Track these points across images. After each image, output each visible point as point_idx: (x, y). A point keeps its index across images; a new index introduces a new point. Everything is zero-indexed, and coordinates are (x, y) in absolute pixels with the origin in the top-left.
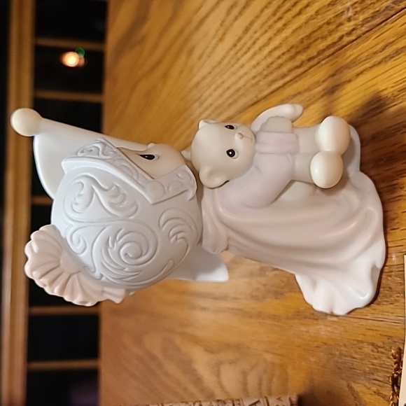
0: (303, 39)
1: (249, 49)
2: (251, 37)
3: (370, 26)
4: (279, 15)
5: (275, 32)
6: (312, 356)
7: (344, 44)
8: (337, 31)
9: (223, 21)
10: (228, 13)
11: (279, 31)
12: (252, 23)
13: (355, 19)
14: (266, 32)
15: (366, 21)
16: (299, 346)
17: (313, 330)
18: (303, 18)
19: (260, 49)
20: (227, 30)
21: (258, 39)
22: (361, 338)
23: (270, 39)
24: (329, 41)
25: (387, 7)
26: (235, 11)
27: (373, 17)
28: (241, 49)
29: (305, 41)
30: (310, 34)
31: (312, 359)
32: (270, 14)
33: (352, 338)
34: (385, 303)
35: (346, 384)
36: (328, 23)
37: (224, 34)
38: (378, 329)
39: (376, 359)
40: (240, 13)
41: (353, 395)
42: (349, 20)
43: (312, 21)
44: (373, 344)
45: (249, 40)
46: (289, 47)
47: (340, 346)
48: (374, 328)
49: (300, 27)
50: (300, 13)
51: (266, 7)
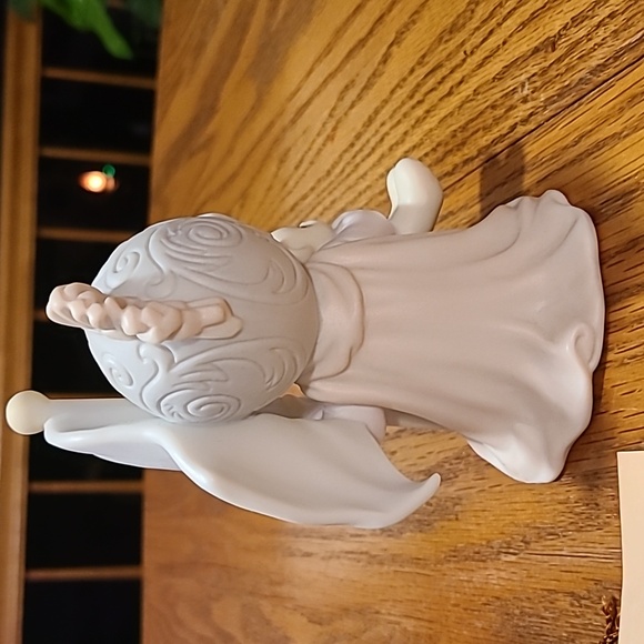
0: (455, 131)
1: (373, 149)
2: (377, 131)
3: (557, 109)
4: (418, 97)
5: (413, 122)
6: (478, 620)
7: (518, 136)
8: (507, 118)
9: (334, 109)
10: (341, 98)
11: (419, 121)
12: (377, 112)
13: (533, 99)
14: (399, 122)
15: (550, 101)
16: (456, 605)
17: (477, 577)
18: (455, 100)
19: (391, 149)
20: (338, 122)
21: (387, 134)
22: (553, 585)
23: (406, 133)
24: (495, 133)
25: (581, 79)
26: (352, 95)
27: (560, 96)
28: (361, 150)
29: (459, 135)
30: (467, 124)
31: (479, 625)
32: (405, 95)
33: (538, 586)
34: (589, 529)
36: (493, 107)
37: (335, 129)
38: (580, 569)
39: (577, 617)
40: (359, 97)
42: (525, 100)
43: (468, 105)
44: (572, 594)
45: (374, 135)
46: (434, 145)
47: (522, 601)
48: (573, 569)
49: (451, 114)
50: (450, 93)
51: (399, 86)
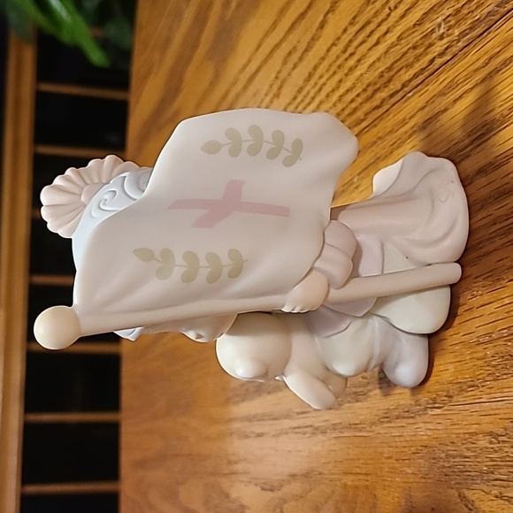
0: (382, 72)
1: (313, 98)
2: (316, 84)
3: (468, 40)
4: (350, 50)
5: (346, 71)
6: (409, 467)
7: (436, 67)
8: (427, 54)
9: (279, 72)
10: (285, 62)
11: (351, 70)
12: (315, 68)
13: (448, 36)
14: (335, 73)
15: (463, 34)
16: (389, 458)
17: (407, 432)
18: (382, 48)
19: (328, 96)
20: (284, 81)
21: (324, 84)
22: (474, 429)
23: (340, 81)
24: (417, 67)
25: (489, 12)
26: (295, 57)
27: (472, 28)
28: (302, 101)
29: (385, 74)
30: (392, 64)
31: (410, 471)
32: (339, 52)
33: (461, 431)
34: (505, 377)
35: (456, 494)
36: (414, 47)
37: (280, 88)
38: (497, 412)
39: (496, 451)
40: (301, 59)
41: (466, 506)
42: (441, 38)
43: (393, 49)
44: (491, 434)
45: (313, 87)
46: (364, 86)
47: (447, 445)
48: (492, 412)
49: (379, 59)
50: (377, 43)
51: (334, 44)
